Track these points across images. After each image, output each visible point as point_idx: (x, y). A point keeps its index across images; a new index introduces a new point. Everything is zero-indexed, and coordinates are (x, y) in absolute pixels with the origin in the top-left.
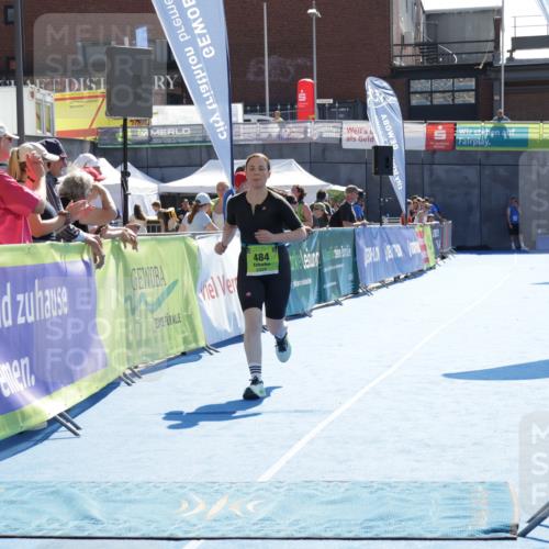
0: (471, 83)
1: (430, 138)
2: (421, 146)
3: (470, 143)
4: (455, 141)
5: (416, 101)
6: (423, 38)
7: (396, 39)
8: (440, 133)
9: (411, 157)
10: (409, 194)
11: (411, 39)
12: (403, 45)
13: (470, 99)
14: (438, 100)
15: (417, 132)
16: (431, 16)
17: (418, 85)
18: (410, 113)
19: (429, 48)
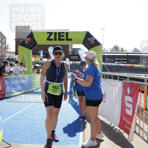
0: (77, 57)
1: (73, 63)
2: (72, 64)
3: (77, 64)
4: (75, 64)
5: (71, 58)
6: (72, 51)
7: (69, 52)
8: (74, 62)
9: (71, 65)
10: (70, 68)
11: (71, 52)
12: (70, 52)
13: (77, 58)
14: (74, 58)
15: (71, 62)
16: (73, 49)
17: (71, 57)
18: (71, 60)
19: (73, 52)
